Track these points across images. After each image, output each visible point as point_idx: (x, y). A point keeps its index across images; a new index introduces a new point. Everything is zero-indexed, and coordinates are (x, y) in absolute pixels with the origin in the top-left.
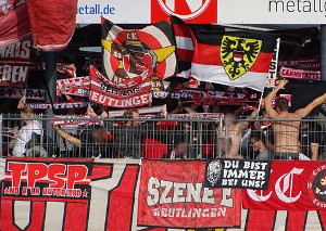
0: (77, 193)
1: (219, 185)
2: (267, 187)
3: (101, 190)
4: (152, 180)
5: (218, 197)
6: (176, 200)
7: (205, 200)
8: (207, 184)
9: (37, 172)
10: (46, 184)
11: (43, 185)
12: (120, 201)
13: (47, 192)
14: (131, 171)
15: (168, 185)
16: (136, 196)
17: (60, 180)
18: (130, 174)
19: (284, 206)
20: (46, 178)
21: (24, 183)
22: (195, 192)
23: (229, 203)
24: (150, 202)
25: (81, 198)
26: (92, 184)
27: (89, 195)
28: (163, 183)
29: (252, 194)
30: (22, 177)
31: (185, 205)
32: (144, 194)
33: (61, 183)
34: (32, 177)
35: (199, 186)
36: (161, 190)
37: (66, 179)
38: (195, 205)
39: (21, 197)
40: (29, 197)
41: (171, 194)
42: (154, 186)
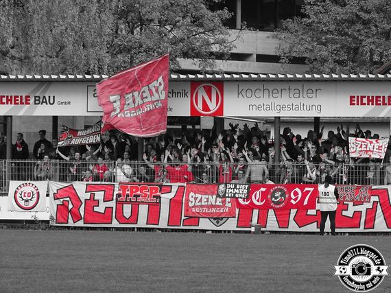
0: (155, 200)
1: (224, 196)
2: (248, 197)
3: (166, 198)
4: (191, 194)
5: (224, 202)
6: (203, 204)
7: (218, 204)
8: (218, 196)
9: (134, 190)
10: (139, 196)
11: (137, 196)
12: (175, 204)
13: (140, 199)
14: (181, 189)
15: (199, 196)
16: (184, 202)
17: (146, 193)
18: (181, 191)
19: (257, 207)
20: (139, 193)
21: (128, 195)
22: (213, 199)
23: (229, 205)
24: (190, 205)
25: (156, 202)
26: (161, 195)
27: (160, 201)
28: (197, 195)
29: (241, 201)
30: (127, 192)
31: (207, 206)
32: (187, 200)
33: (146, 195)
34: (132, 192)
35: (214, 197)
36: (196, 198)
37: (148, 193)
38: (212, 206)
39: (126, 202)
40: (130, 202)
41: (201, 201)
42: (192, 197)
